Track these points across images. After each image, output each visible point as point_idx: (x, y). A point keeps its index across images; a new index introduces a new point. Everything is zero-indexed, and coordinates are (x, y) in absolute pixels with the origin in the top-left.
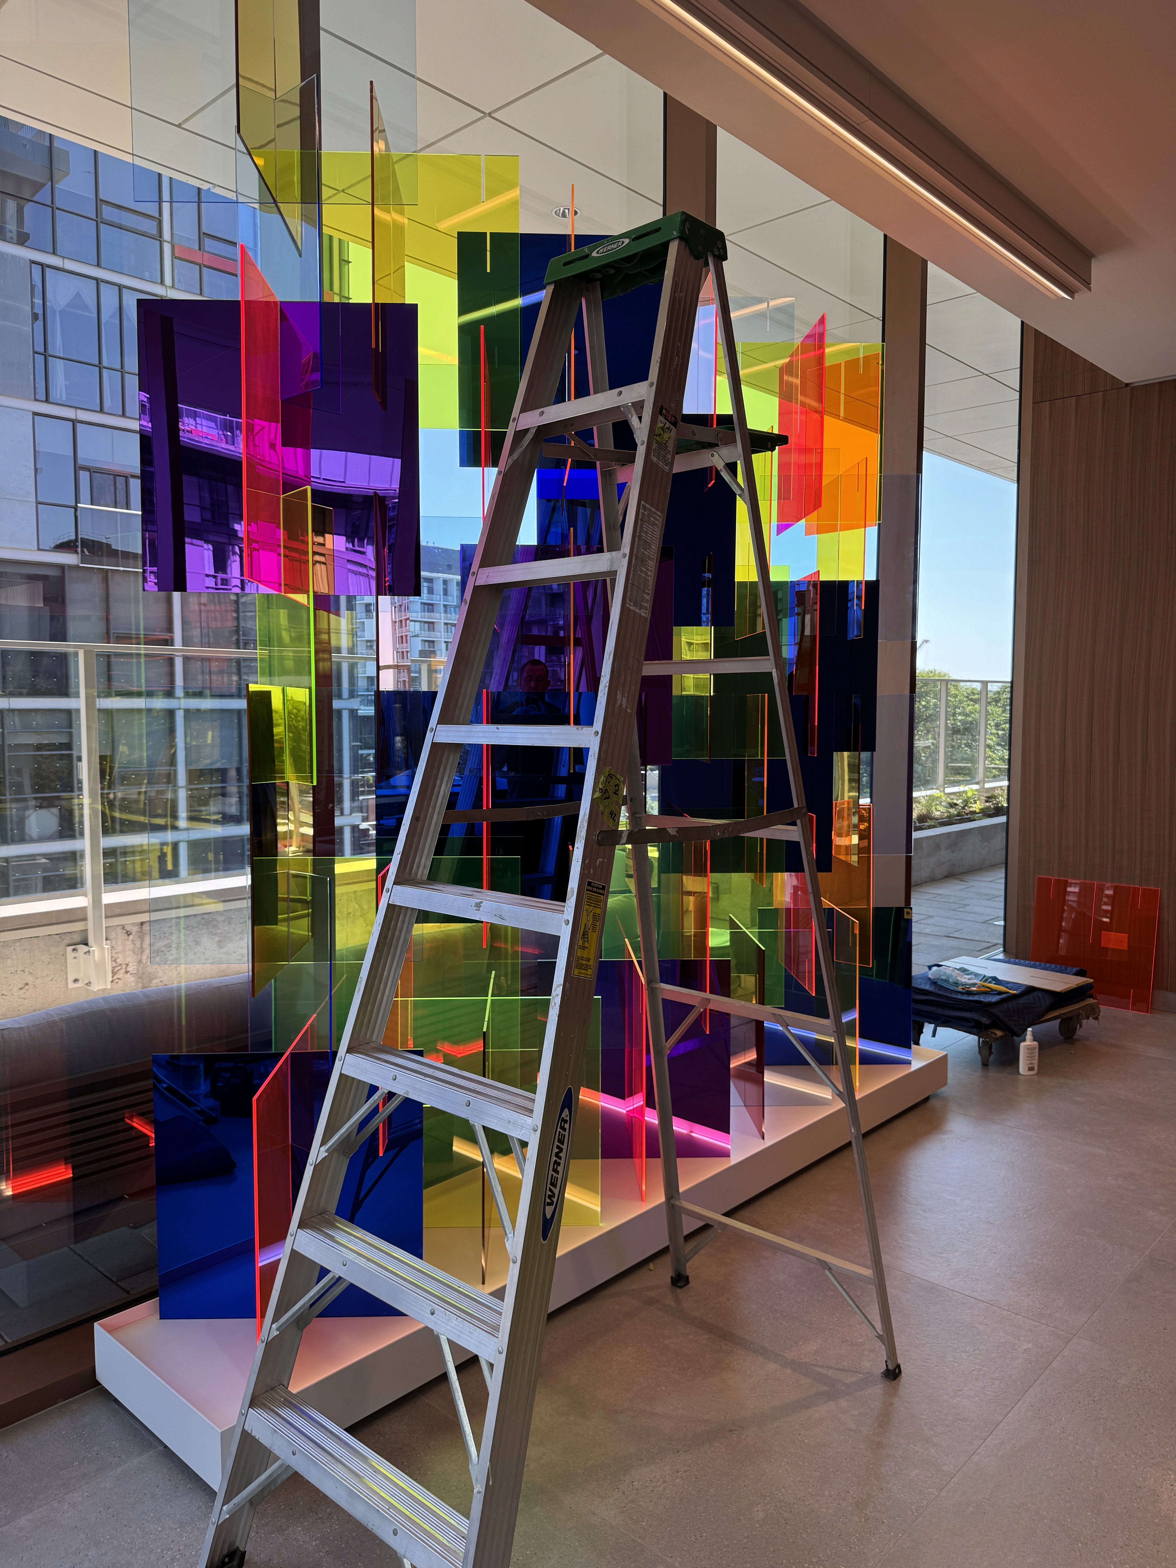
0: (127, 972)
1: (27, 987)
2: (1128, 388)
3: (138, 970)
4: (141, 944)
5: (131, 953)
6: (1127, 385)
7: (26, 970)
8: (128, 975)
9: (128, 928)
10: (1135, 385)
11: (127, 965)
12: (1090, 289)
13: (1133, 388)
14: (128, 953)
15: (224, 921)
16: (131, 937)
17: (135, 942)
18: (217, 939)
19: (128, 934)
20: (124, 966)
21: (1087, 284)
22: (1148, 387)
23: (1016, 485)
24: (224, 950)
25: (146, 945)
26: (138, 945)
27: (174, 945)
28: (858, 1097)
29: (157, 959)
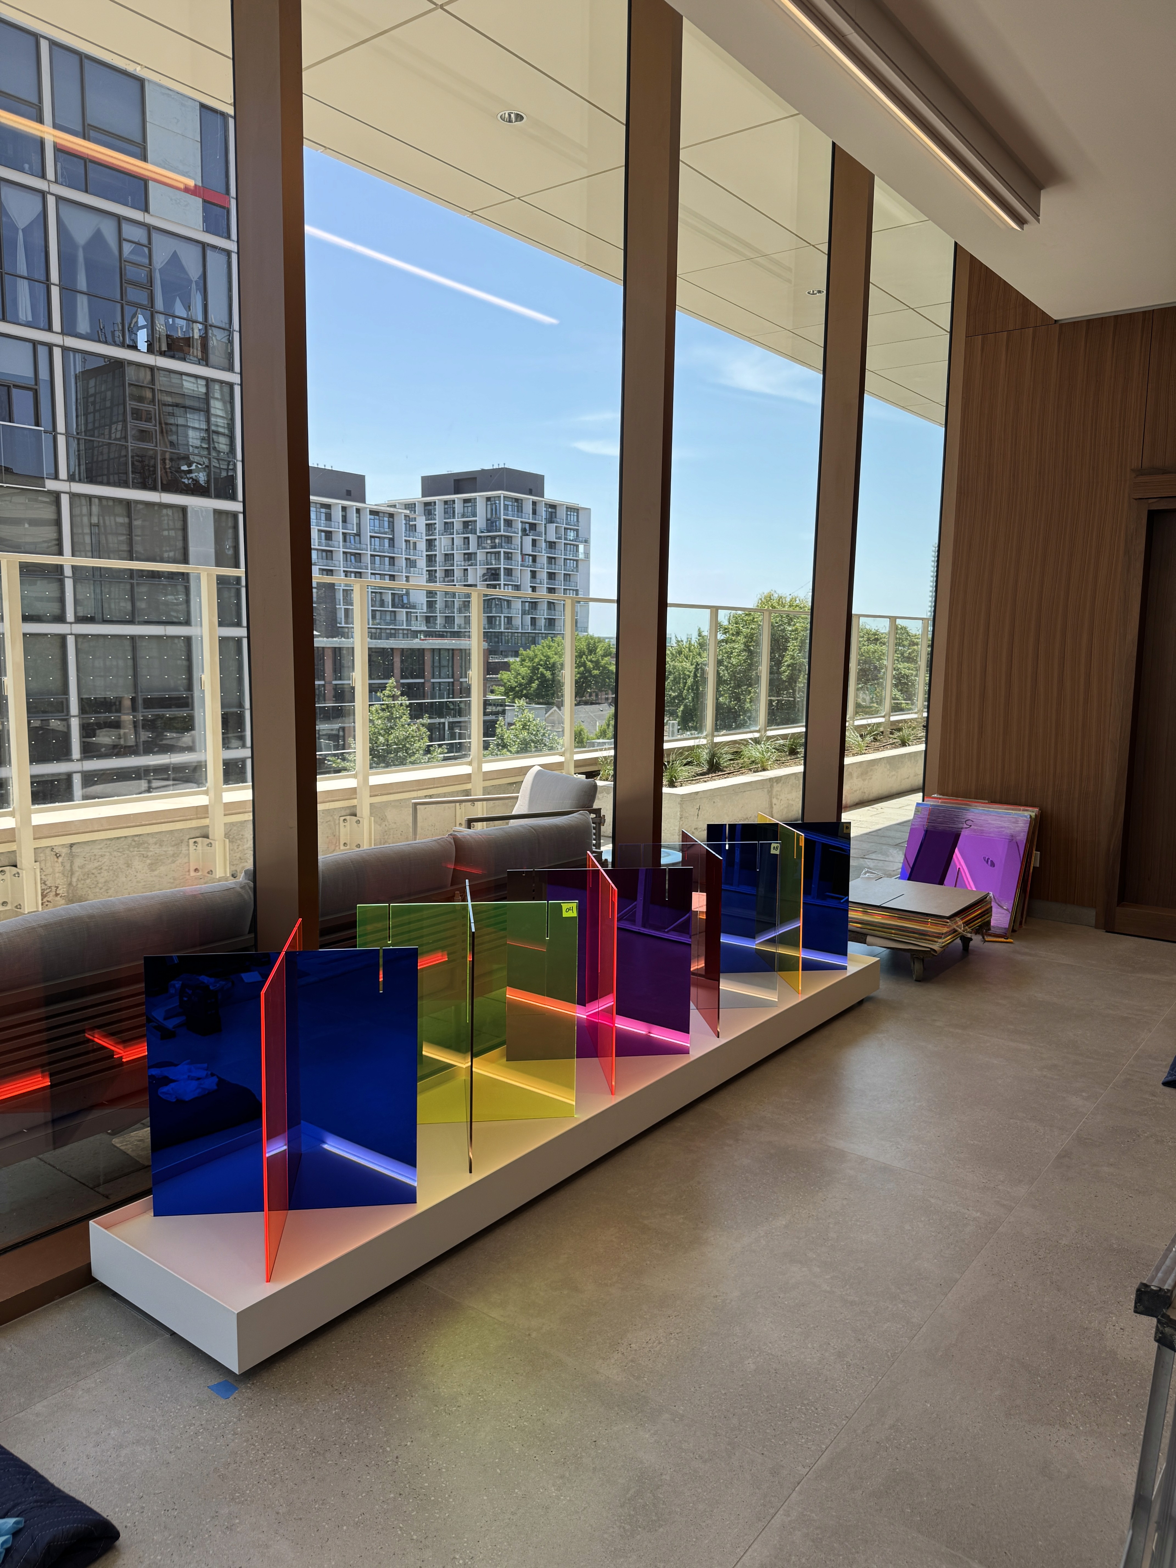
0: (57, 895)
2: (1058, 325)
3: (68, 892)
4: (71, 866)
5: (60, 875)
6: (1057, 321)
8: (58, 898)
9: (57, 850)
10: (1063, 322)
11: (57, 887)
12: (1038, 221)
13: (1062, 325)
14: (57, 875)
15: (156, 844)
16: (60, 859)
17: (65, 864)
18: (149, 861)
19: (57, 856)
20: (54, 889)
21: (1036, 215)
24: (156, 873)
25: (75, 868)
26: (68, 867)
27: (105, 868)
28: (800, 998)
29: (88, 881)
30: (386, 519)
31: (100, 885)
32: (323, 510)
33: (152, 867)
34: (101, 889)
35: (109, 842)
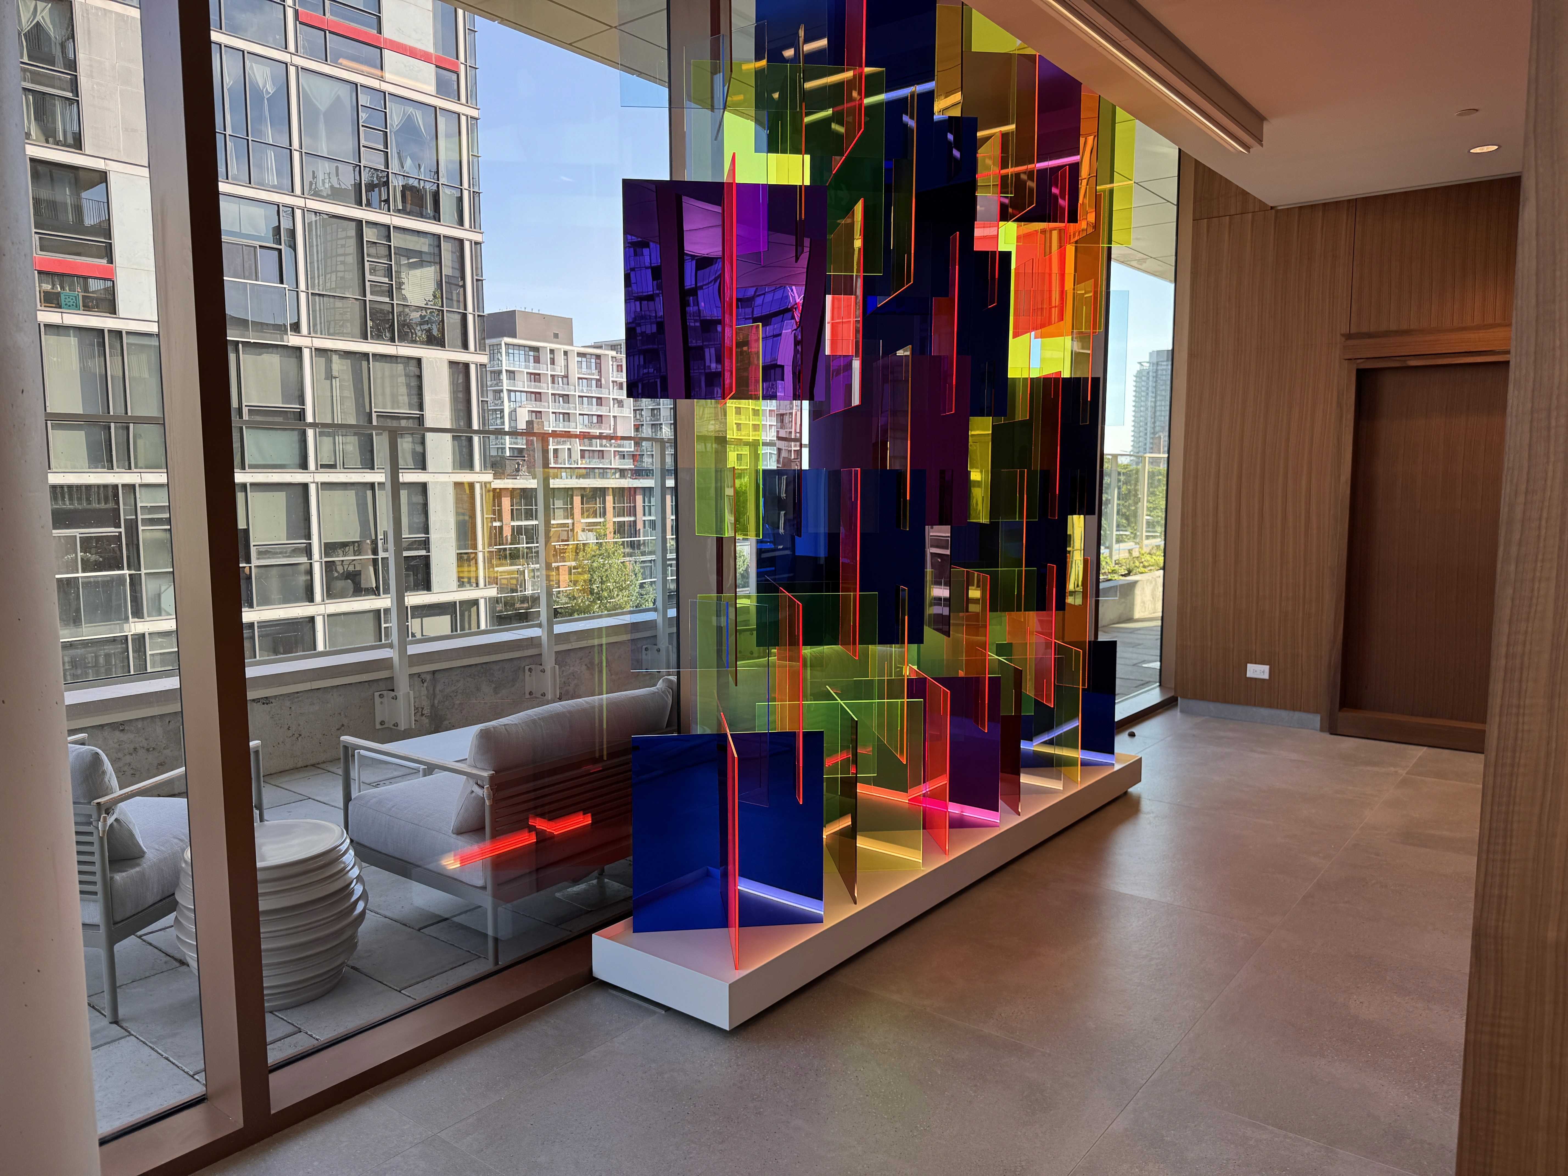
0: (422, 715)
1: (343, 728)
2: (1273, 211)
3: (431, 712)
4: (434, 690)
5: (425, 698)
6: (1272, 208)
7: (342, 713)
8: (424, 718)
9: (423, 676)
10: (1279, 208)
11: (423, 708)
12: (1262, 145)
13: (1277, 211)
14: (423, 697)
15: (499, 670)
16: (425, 684)
17: (429, 689)
18: (493, 686)
19: (423, 682)
20: (420, 710)
21: (1260, 141)
22: (1288, 211)
23: (1173, 285)
24: (499, 695)
25: (437, 691)
26: (431, 691)
27: (459, 691)
28: (1079, 789)
29: (447, 703)
30: (593, 361)
31: (456, 706)
32: (531, 353)
33: (496, 690)
34: (456, 709)
35: (462, 669)
